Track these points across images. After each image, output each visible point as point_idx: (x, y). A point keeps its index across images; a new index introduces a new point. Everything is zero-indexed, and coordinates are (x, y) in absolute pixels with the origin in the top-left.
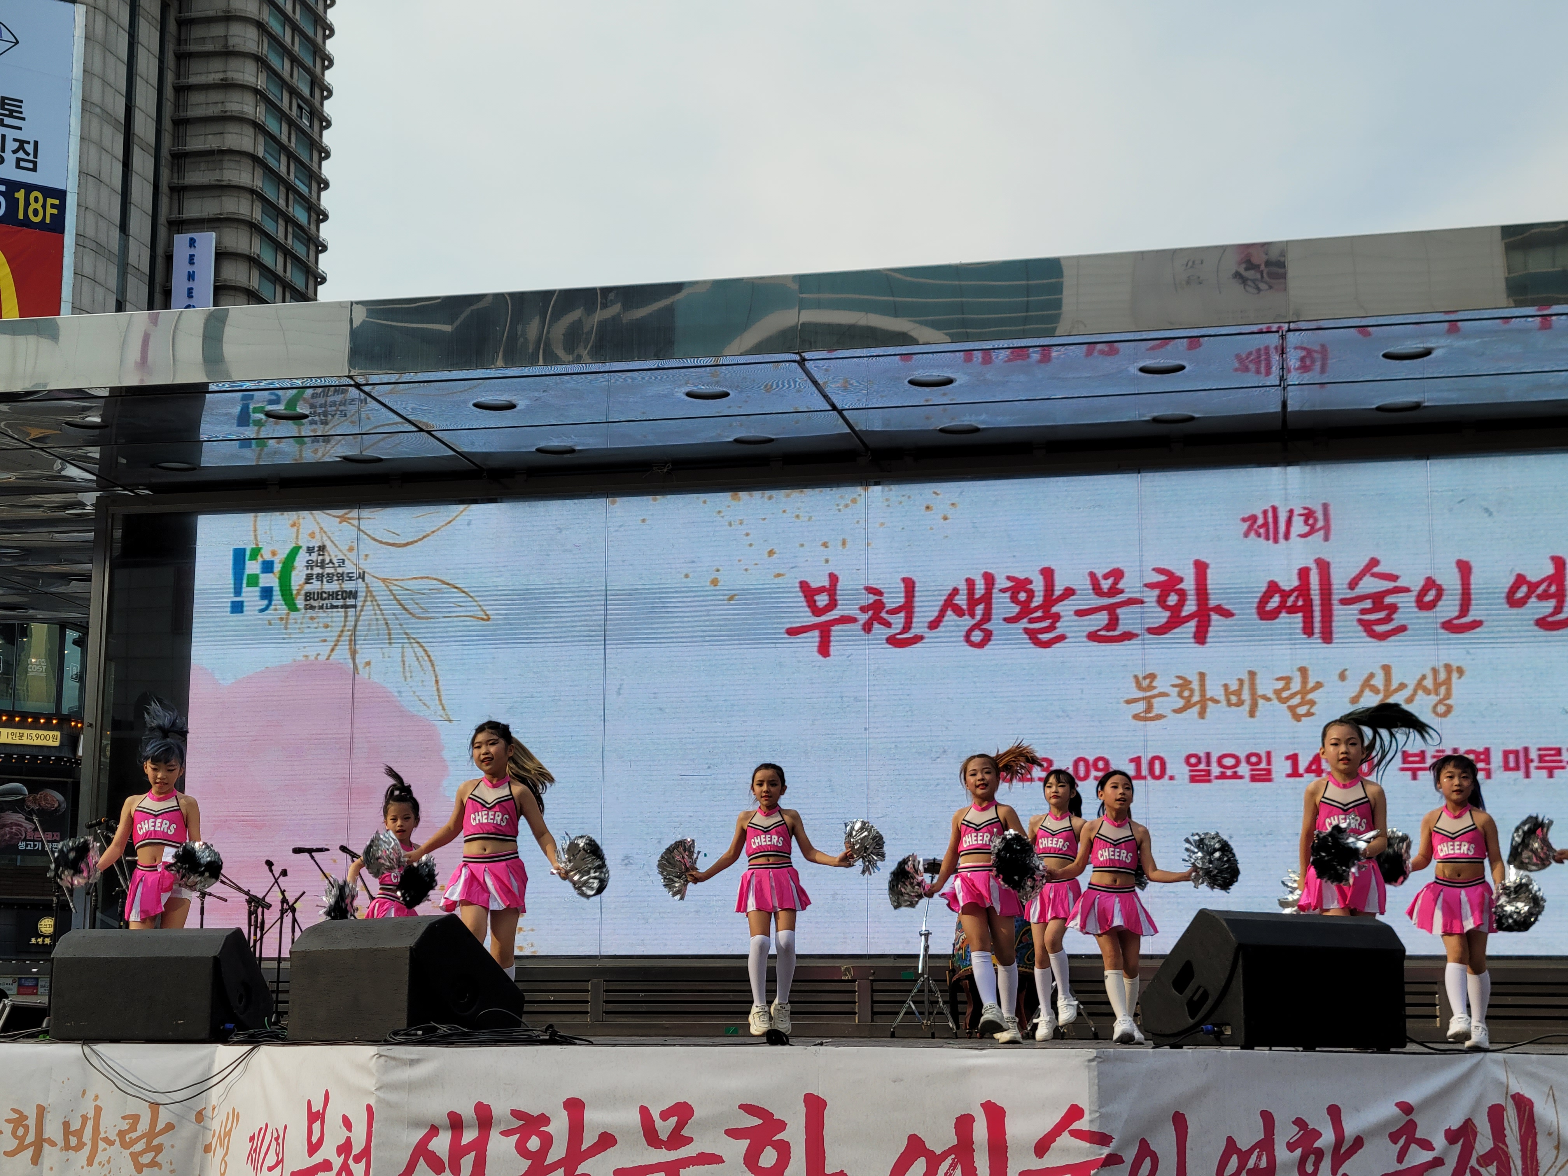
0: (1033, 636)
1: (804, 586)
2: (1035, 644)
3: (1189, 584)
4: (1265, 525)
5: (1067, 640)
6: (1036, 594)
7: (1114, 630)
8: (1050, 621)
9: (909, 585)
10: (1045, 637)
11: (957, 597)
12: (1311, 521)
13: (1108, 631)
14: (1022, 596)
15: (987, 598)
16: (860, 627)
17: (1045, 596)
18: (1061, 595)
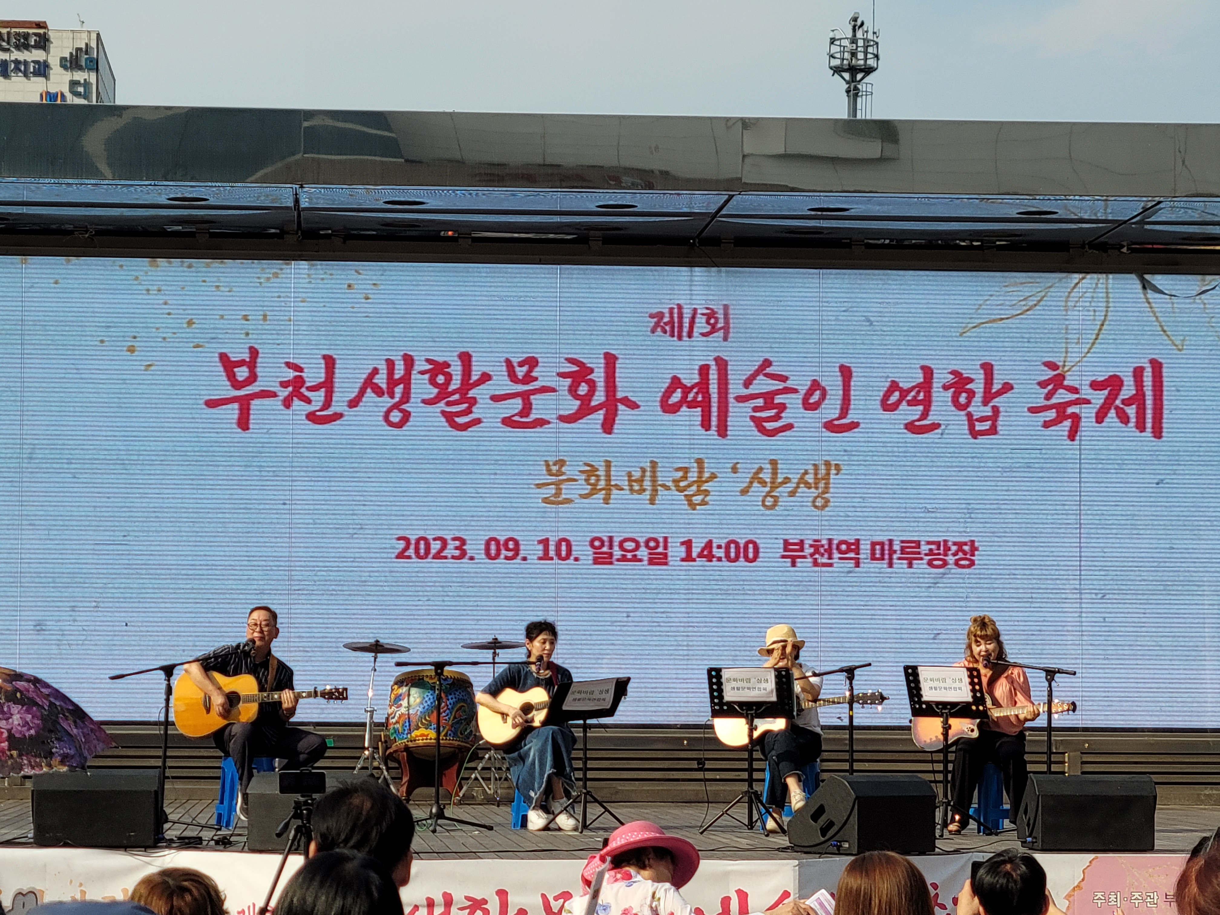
0: (449, 417)
1: (224, 358)
2: (452, 427)
3: (599, 376)
4: (671, 322)
5: (482, 425)
6: (454, 377)
7: (527, 416)
8: (466, 405)
9: (330, 362)
10: (461, 420)
11: (377, 376)
12: (712, 321)
13: (522, 417)
14: (441, 379)
15: (406, 380)
16: (280, 403)
17: (462, 380)
18: (478, 380)
